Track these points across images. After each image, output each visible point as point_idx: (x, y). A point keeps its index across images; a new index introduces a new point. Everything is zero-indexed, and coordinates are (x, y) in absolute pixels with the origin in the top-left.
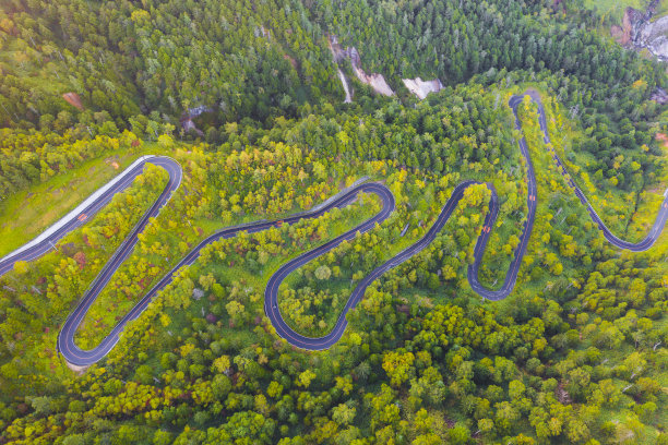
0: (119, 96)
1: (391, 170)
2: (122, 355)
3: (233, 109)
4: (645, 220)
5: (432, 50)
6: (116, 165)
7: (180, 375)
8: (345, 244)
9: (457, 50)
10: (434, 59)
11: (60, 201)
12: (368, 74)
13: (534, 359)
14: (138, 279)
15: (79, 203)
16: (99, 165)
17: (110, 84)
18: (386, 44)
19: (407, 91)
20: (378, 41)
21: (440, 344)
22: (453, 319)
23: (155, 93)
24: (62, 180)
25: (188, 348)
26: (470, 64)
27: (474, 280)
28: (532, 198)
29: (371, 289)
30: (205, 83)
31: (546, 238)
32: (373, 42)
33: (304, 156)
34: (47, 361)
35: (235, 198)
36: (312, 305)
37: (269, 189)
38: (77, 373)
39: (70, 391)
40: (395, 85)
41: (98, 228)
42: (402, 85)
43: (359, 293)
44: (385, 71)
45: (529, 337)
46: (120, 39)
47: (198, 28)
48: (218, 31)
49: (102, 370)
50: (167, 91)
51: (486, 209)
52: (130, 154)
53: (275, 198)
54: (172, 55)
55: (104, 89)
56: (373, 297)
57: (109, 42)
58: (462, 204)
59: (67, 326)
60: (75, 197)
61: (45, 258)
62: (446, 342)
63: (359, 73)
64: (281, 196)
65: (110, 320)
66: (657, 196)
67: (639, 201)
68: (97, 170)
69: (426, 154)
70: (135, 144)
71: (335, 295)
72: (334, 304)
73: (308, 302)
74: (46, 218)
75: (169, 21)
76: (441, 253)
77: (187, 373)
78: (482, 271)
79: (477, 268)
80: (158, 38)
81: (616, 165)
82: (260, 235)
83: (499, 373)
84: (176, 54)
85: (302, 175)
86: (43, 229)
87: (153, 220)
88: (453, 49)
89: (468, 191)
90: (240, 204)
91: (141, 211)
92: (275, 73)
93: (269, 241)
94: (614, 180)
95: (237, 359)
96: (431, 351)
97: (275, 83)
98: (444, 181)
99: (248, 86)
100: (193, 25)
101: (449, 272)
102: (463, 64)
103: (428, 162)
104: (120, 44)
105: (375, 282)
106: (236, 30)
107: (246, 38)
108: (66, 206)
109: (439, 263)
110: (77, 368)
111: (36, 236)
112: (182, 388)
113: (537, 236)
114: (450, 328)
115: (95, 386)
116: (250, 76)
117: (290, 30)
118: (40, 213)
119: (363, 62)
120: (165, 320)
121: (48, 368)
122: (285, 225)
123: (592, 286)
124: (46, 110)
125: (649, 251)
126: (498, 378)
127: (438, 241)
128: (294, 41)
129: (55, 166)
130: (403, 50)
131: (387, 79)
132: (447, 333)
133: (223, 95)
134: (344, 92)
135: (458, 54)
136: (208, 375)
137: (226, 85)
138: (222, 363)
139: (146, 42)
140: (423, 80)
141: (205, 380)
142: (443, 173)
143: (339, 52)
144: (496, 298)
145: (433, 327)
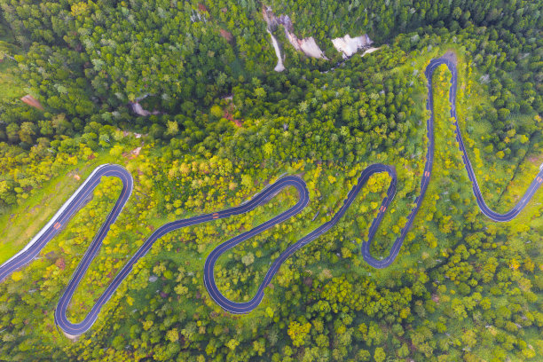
0: (71, 98)
1: (308, 168)
2: (102, 327)
3: (174, 95)
4: (517, 192)
5: (363, 11)
6: (78, 177)
7: (144, 345)
8: (266, 234)
9: (387, 8)
10: (364, 18)
11: (37, 217)
12: (299, 38)
13: (398, 325)
14: (107, 274)
15: (53, 215)
16: (63, 180)
17: (61, 89)
18: (318, 13)
19: (335, 51)
20: (310, 11)
21: (332, 312)
22: (344, 294)
23: (103, 87)
24: (35, 201)
25: (148, 324)
26: (398, 19)
27: (366, 251)
28: (427, 174)
29: (284, 269)
30: (147, 79)
31: (429, 218)
32: (306, 11)
33: (234, 166)
34: (50, 335)
35: (177, 203)
36: (239, 281)
37: (205, 195)
38: (72, 340)
39: (69, 355)
40: (325, 45)
41: (71, 241)
42: (331, 45)
43: (275, 268)
44: (316, 36)
45: (398, 307)
46: (65, 34)
47: (136, 19)
48: (156, 20)
49: (89, 341)
50: (113, 87)
51: (385, 195)
52: (88, 166)
53: (210, 201)
54: (115, 54)
55: (57, 93)
56: (286, 275)
57: (55, 35)
58: (365, 191)
59: (59, 305)
60: (49, 211)
61: (34, 264)
62: (336, 311)
63: (291, 38)
64: (216, 199)
65: (91, 303)
66: (534, 167)
67: (517, 171)
68: (62, 186)
69: (340, 150)
70: (91, 157)
71: (257, 273)
72: (256, 280)
73: (235, 281)
74: (29, 232)
75: (108, 15)
76: (342, 239)
77: (149, 343)
78: (373, 245)
79: (368, 245)
80: (99, 35)
81: (507, 140)
82: (199, 232)
83: (370, 341)
84: (118, 52)
85: (232, 185)
86: (29, 241)
87: (113, 226)
88: (383, 8)
89: (372, 181)
90: (182, 206)
91: (103, 219)
92: (212, 54)
93: (205, 235)
94: (501, 154)
95: (183, 332)
96: (324, 319)
97: (211, 63)
98: (353, 173)
99: (187, 70)
100: (131, 18)
101: (346, 253)
102: (391, 21)
103: (341, 155)
104: (65, 38)
105: (288, 262)
106: (173, 18)
107: (182, 24)
108: (42, 219)
109: (339, 246)
110: (72, 337)
111: (25, 246)
112: (146, 351)
113: (423, 214)
114: (341, 300)
115: (85, 353)
116: (188, 58)
117: (225, 10)
118: (24, 228)
119: (295, 29)
120: (130, 301)
121: (51, 339)
122: (218, 222)
123: (456, 259)
124: (10, 120)
125: (512, 222)
126: (369, 344)
127: (341, 226)
128: (228, 19)
129: (27, 189)
130: (334, 13)
131: (317, 41)
132: (338, 302)
133: (165, 87)
134: (276, 58)
135: (388, 13)
136: (163, 341)
137: (167, 78)
138: (173, 336)
139: (88, 43)
140: (352, 37)
141: (162, 345)
142: (353, 164)
143: (273, 18)
144: (380, 267)
145: (328, 299)
